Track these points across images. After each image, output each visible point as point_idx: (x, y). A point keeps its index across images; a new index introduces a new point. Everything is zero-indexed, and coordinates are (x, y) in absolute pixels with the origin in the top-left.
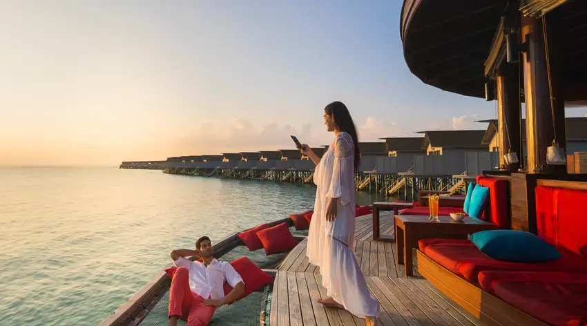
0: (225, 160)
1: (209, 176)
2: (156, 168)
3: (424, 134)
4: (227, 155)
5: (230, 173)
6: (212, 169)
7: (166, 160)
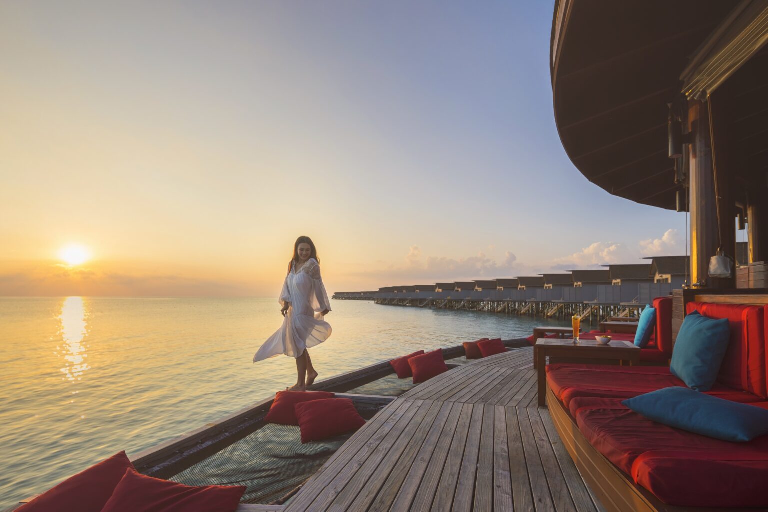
0: (439, 290)
1: (421, 307)
2: (369, 299)
3: (651, 260)
4: (439, 285)
5: (443, 304)
6: (425, 300)
7: (378, 290)
